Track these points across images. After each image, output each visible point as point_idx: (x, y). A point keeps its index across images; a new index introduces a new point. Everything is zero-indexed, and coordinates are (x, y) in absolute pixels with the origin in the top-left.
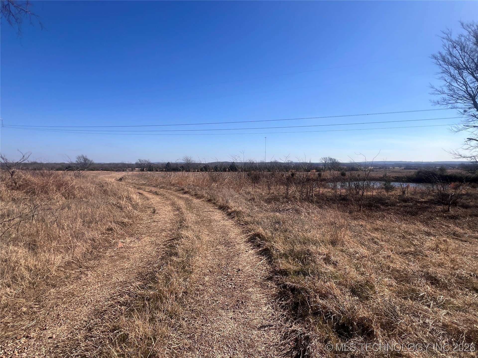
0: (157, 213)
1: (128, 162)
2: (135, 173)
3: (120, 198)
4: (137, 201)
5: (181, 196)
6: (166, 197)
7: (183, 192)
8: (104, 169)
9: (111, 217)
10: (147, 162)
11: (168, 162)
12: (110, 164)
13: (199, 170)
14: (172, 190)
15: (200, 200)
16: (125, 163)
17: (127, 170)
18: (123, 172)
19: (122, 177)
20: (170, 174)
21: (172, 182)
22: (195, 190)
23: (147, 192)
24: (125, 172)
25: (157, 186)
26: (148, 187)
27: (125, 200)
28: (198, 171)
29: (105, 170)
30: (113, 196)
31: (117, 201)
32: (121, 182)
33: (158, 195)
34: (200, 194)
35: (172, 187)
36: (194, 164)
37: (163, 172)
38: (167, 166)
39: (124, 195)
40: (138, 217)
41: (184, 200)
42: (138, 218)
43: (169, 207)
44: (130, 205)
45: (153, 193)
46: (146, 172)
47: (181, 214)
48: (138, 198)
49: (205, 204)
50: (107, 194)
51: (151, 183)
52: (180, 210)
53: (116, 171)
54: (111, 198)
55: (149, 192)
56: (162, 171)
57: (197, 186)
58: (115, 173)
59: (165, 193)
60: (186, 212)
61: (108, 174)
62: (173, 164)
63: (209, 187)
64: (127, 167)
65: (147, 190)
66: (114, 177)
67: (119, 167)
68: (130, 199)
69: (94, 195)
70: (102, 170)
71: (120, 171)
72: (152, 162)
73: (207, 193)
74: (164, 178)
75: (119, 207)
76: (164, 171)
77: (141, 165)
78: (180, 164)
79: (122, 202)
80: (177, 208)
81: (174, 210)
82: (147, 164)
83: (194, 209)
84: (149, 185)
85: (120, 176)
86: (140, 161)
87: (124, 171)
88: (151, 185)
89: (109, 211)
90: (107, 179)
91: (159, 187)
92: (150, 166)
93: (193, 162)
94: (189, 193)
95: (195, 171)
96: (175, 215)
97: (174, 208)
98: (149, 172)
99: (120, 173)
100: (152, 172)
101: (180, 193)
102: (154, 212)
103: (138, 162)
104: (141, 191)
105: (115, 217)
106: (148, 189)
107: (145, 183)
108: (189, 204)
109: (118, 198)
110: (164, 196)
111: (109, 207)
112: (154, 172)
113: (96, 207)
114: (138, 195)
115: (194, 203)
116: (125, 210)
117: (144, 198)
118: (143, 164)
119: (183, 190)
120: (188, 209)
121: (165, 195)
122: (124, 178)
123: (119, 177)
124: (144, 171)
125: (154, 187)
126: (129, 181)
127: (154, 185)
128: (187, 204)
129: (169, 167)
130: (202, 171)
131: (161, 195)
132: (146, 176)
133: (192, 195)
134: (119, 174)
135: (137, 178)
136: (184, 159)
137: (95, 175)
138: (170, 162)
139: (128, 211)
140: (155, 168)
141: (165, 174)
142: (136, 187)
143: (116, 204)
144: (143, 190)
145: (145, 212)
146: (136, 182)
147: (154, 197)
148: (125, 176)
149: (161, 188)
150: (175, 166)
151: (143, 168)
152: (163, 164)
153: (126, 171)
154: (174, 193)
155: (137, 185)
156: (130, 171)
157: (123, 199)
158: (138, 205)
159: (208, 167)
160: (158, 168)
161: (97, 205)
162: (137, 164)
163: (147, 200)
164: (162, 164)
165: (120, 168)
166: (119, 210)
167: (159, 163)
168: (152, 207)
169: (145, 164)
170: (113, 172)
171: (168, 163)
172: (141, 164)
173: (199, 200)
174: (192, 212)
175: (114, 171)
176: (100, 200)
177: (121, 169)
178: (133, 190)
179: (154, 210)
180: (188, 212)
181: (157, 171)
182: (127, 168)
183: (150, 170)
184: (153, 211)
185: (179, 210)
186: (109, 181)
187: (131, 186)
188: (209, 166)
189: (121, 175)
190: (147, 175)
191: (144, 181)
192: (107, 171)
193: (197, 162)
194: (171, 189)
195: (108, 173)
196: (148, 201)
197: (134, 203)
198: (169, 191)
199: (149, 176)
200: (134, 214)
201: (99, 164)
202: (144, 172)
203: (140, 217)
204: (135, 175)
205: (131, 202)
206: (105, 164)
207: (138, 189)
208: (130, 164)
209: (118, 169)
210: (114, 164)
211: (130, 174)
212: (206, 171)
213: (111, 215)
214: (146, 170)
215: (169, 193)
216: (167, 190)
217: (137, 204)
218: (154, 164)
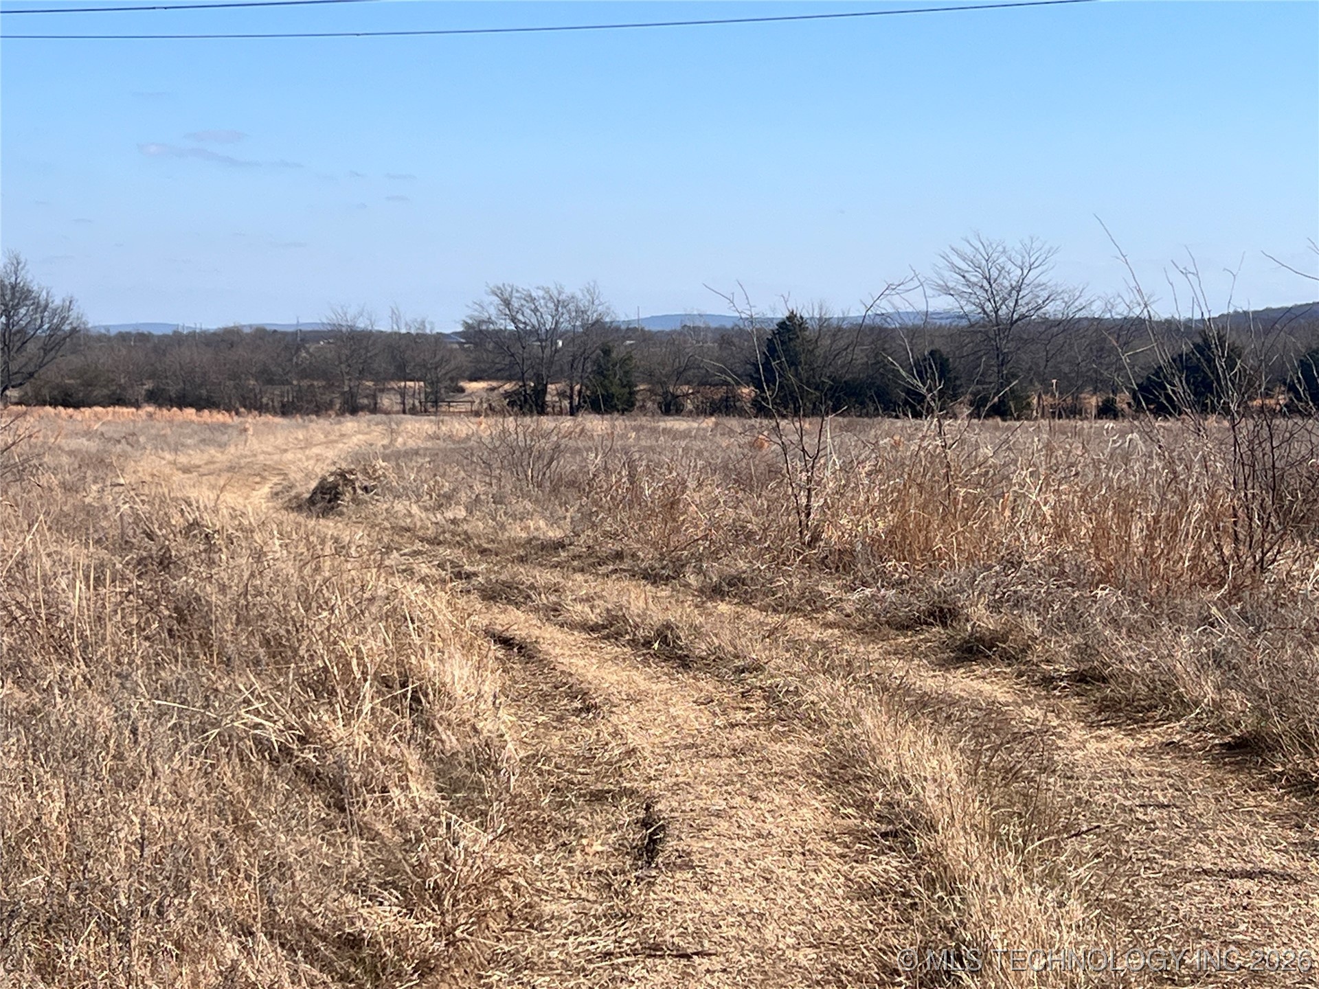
0: (685, 862)
1: (395, 316)
2: (461, 428)
3: (321, 687)
4: (487, 726)
5: (929, 681)
6: (770, 695)
7: (944, 646)
8: (173, 391)
9: (248, 878)
10: (581, 312)
11: (782, 314)
12: (227, 339)
13: (1123, 400)
14: (831, 616)
15: (1130, 734)
16: (362, 324)
17: (386, 401)
18: (350, 424)
19: (342, 474)
20: (810, 443)
21: (830, 535)
22: (1073, 620)
23: (573, 626)
24: (365, 417)
25: (679, 568)
26: (581, 584)
27: (367, 707)
28: (1107, 410)
29: (181, 402)
30: (257, 662)
31: (293, 719)
32: (329, 526)
33: (685, 663)
34: (1130, 676)
35: (828, 588)
36: (1069, 328)
37: (734, 423)
38: (771, 349)
39: (360, 658)
40: (498, 891)
41: (961, 734)
42: (491, 902)
43: (797, 803)
44: (413, 759)
45: (633, 643)
46: (567, 423)
47: (930, 883)
48: (488, 689)
49: (1195, 785)
50: (205, 642)
51: (613, 536)
52: (921, 842)
53: (286, 410)
54: (248, 681)
55: (593, 628)
56: (725, 407)
57: (1105, 578)
58: (271, 429)
59: (757, 653)
60: (980, 866)
61: (212, 436)
62: (834, 331)
63: (1236, 593)
64: (380, 364)
65: (579, 611)
66: (261, 474)
67: (304, 374)
68: (416, 699)
69: (85, 647)
70: (158, 398)
71: (319, 409)
72: (621, 317)
73: (1217, 657)
74: (743, 481)
75: (312, 778)
76: (742, 413)
77: (515, 349)
78: (914, 333)
79: (338, 731)
80: (880, 818)
81: (858, 835)
82: (571, 338)
83: (1071, 845)
84: (591, 562)
85: (318, 458)
86: (507, 303)
87: (352, 409)
88: (619, 556)
89: (221, 813)
90: (203, 495)
91: (692, 580)
92: (607, 352)
93: (1053, 310)
94: (1007, 657)
95: (1075, 411)
96: (864, 892)
97: (853, 819)
98: (597, 424)
99: (318, 427)
100: (620, 423)
101: (914, 652)
102: (649, 850)
103: (493, 312)
104: (518, 622)
105: (282, 879)
106: (588, 599)
107: (554, 534)
108: (1011, 774)
109: (303, 685)
110: (751, 679)
111: (228, 772)
112: (643, 420)
113: (112, 771)
114: (491, 664)
115: (1069, 777)
116: (368, 810)
117: (544, 697)
118: (535, 332)
119: (943, 614)
120: (1013, 829)
121: (757, 668)
122: (361, 479)
123: (308, 476)
124: (541, 409)
125: (652, 577)
126: (399, 507)
127: (648, 558)
128: (988, 776)
129: (793, 363)
130: (1161, 411)
131: (713, 663)
132: (567, 465)
133: (1048, 682)
134: (308, 444)
135: (479, 488)
136: (954, 280)
137: (92, 446)
138: (807, 310)
139: (402, 826)
140: (650, 376)
141: (756, 446)
142: (469, 576)
143: (286, 751)
144: (536, 610)
145: (564, 836)
146: (478, 526)
147: (643, 685)
148: (363, 460)
149: (719, 591)
150: (860, 356)
151: (538, 377)
152: (741, 333)
153: (374, 409)
154: (851, 648)
155: (483, 552)
156: (413, 411)
157: (354, 696)
158: (488, 762)
159: (1231, 365)
160: (680, 375)
161: (119, 757)
162: (476, 335)
163: (577, 712)
164: (727, 337)
165: (324, 375)
166: (316, 806)
167: (696, 330)
168: (631, 793)
169: (553, 334)
170: (251, 420)
171: (790, 328)
172: (520, 336)
173: (1129, 743)
174: (1054, 876)
175: (261, 409)
176: (140, 704)
177: (330, 386)
178: (440, 603)
179: (645, 824)
180: (1011, 872)
181: (671, 407)
182: (381, 379)
183: (601, 403)
184: (636, 837)
185: (908, 846)
186: (216, 511)
187: (424, 569)
188: (1234, 355)
189: (331, 454)
190: (577, 451)
191: (554, 521)
192: (199, 406)
193: (1096, 310)
194: (811, 604)
195: (212, 428)
196: (588, 725)
197: (451, 741)
198: (799, 626)
199: (595, 460)
200: (458, 854)
201: (123, 337)
202: (547, 423)
203: (516, 888)
204: (462, 452)
205: (428, 727)
206: (178, 339)
207: (491, 595)
208: (416, 341)
209: (300, 393)
210: (262, 336)
211: (412, 444)
212: (1205, 410)
213: (240, 857)
214: (561, 394)
215: (796, 647)
216: (774, 619)
217: (486, 760)
218: (640, 335)
